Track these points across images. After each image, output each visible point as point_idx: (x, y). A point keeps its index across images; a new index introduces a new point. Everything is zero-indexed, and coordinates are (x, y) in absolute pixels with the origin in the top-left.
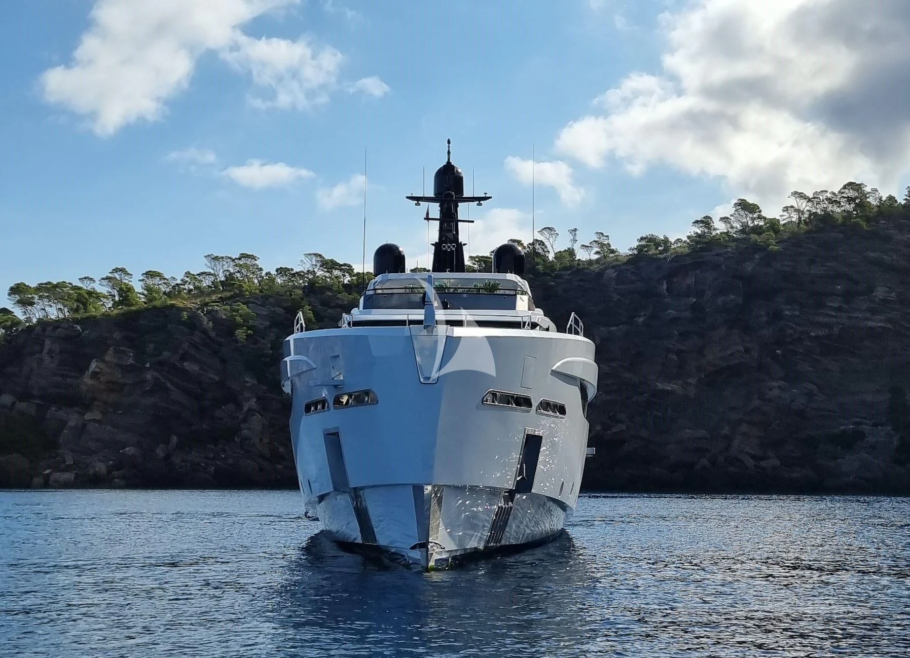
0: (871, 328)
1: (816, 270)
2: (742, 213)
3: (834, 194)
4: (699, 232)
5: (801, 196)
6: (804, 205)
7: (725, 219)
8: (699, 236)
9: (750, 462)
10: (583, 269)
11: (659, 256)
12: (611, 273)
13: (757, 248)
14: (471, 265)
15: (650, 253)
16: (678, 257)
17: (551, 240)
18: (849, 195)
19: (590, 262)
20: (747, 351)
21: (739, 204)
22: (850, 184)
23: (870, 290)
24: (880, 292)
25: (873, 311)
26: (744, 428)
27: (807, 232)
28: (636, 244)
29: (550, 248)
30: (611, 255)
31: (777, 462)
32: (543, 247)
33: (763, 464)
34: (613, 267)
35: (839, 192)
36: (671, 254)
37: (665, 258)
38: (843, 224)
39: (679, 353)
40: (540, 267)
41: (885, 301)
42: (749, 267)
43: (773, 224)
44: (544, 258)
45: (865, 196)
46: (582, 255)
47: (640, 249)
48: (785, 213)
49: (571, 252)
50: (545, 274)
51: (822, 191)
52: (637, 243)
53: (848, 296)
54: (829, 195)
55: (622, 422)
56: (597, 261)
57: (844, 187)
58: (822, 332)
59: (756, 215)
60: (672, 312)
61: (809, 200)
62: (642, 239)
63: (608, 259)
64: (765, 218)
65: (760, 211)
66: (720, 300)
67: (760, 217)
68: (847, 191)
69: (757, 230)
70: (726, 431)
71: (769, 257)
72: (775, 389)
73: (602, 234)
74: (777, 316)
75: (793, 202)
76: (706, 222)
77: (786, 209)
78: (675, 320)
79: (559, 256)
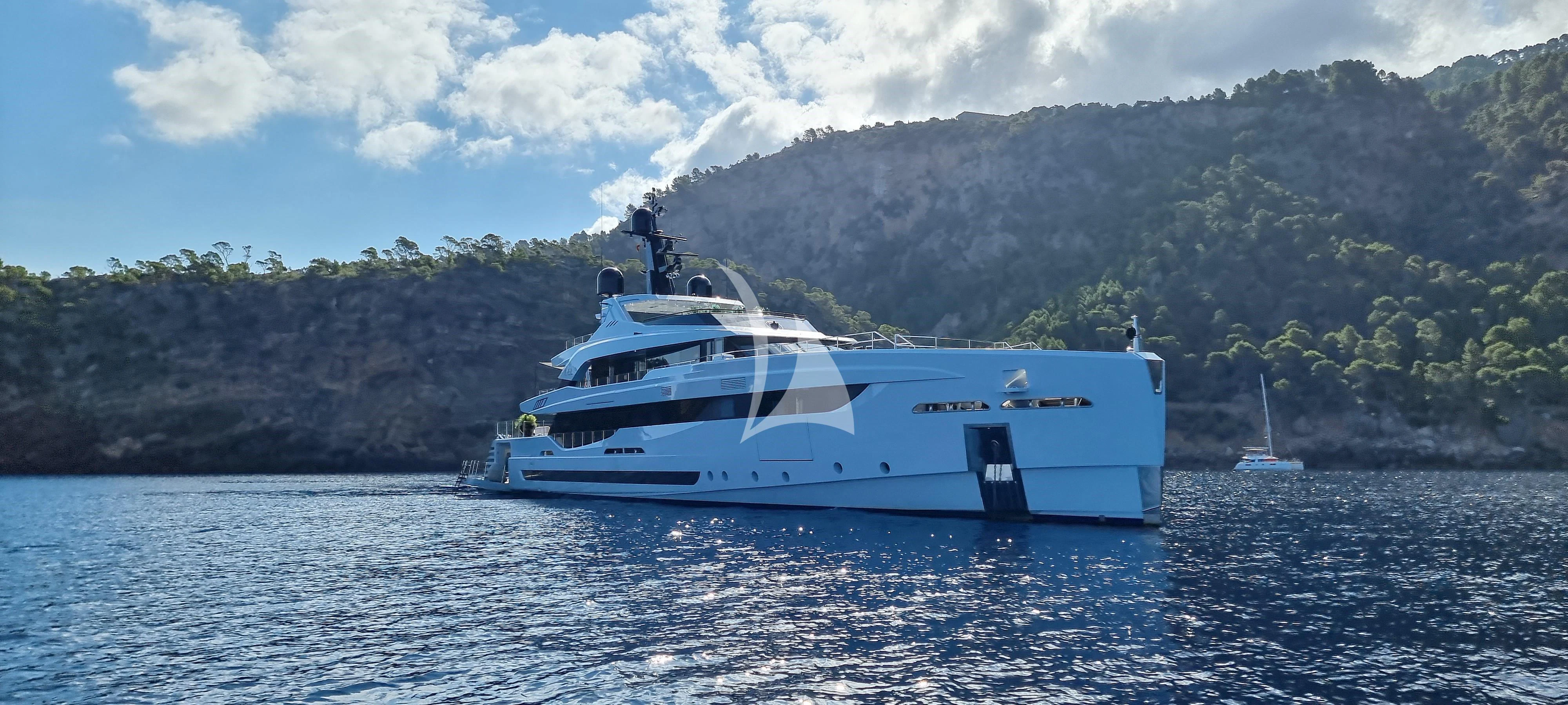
0: (503, 347)
1: (463, 299)
2: (402, 248)
3: (477, 241)
4: (367, 260)
5: (451, 240)
6: (455, 249)
7: (387, 252)
8: (366, 263)
9: (402, 449)
10: (257, 282)
11: (330, 277)
12: (285, 288)
13: (414, 278)
14: (139, 269)
15: (322, 273)
16: (348, 280)
17: (225, 253)
18: (489, 243)
19: (264, 277)
20: (404, 360)
21: (401, 241)
22: (490, 235)
23: (503, 318)
24: (511, 320)
25: (505, 334)
26: (398, 421)
27: (456, 269)
28: (308, 265)
29: (224, 261)
30: (284, 272)
31: (425, 448)
32: (218, 259)
33: (414, 450)
34: (288, 282)
35: (482, 241)
36: (342, 276)
37: (335, 279)
38: (484, 265)
39: (345, 359)
40: (215, 277)
41: (514, 327)
42: (409, 293)
43: (428, 260)
44: (219, 271)
45: (500, 246)
46: (256, 270)
47: (311, 270)
48: (438, 252)
49: (245, 266)
50: (219, 284)
51: (468, 239)
52: (310, 264)
53: (487, 321)
54: (474, 243)
55: (288, 415)
56: (271, 276)
57: (485, 237)
58: (466, 348)
59: (413, 251)
60: (340, 325)
61: (459, 244)
62: (314, 261)
63: (281, 275)
64: (421, 254)
65: (418, 249)
66: (383, 318)
67: (417, 253)
68: (487, 240)
69: (416, 263)
70: (382, 423)
71: (425, 287)
72: (426, 390)
73: (275, 253)
74: (430, 333)
75: (445, 244)
76: (371, 252)
77: (438, 249)
78: (342, 332)
79: (233, 268)
